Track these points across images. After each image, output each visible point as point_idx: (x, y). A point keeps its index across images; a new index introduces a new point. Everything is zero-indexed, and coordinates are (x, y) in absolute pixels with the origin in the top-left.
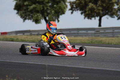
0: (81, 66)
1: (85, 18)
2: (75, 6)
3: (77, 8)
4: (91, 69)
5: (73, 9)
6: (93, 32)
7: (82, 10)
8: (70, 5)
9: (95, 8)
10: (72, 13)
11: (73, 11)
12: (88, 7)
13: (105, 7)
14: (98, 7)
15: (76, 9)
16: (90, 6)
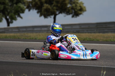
1: (40, 16)
5: (30, 8)
6: (46, 29)
7: (38, 10)
16: (45, 8)
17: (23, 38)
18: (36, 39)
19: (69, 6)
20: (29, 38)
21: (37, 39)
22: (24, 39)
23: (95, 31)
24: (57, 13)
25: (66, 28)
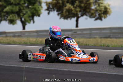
0: (58, 68)
2: (51, 7)
3: (53, 8)
4: (69, 71)
5: (50, 9)
7: (59, 11)
8: (47, 5)
9: (73, 9)
10: (49, 13)
11: (49, 11)
12: (65, 8)
15: (52, 10)
16: (67, 7)
19: (93, 7)
24: (80, 15)
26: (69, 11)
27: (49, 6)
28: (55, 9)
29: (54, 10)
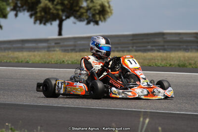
1: (35, 23)
3: (22, 6)
5: (18, 9)
6: (45, 45)
7: (32, 11)
9: (51, 7)
10: (16, 15)
11: (17, 11)
12: (39, 6)
13: (67, 4)
14: (56, 5)
15: (21, 9)
16: (42, 5)
17: (5, 61)
18: (27, 62)
20: (16, 60)
21: (30, 63)
22: (7, 62)
23: (131, 48)
25: (79, 42)
26: (46, 10)
27: (16, 4)
28: (24, 7)
29: (24, 10)
